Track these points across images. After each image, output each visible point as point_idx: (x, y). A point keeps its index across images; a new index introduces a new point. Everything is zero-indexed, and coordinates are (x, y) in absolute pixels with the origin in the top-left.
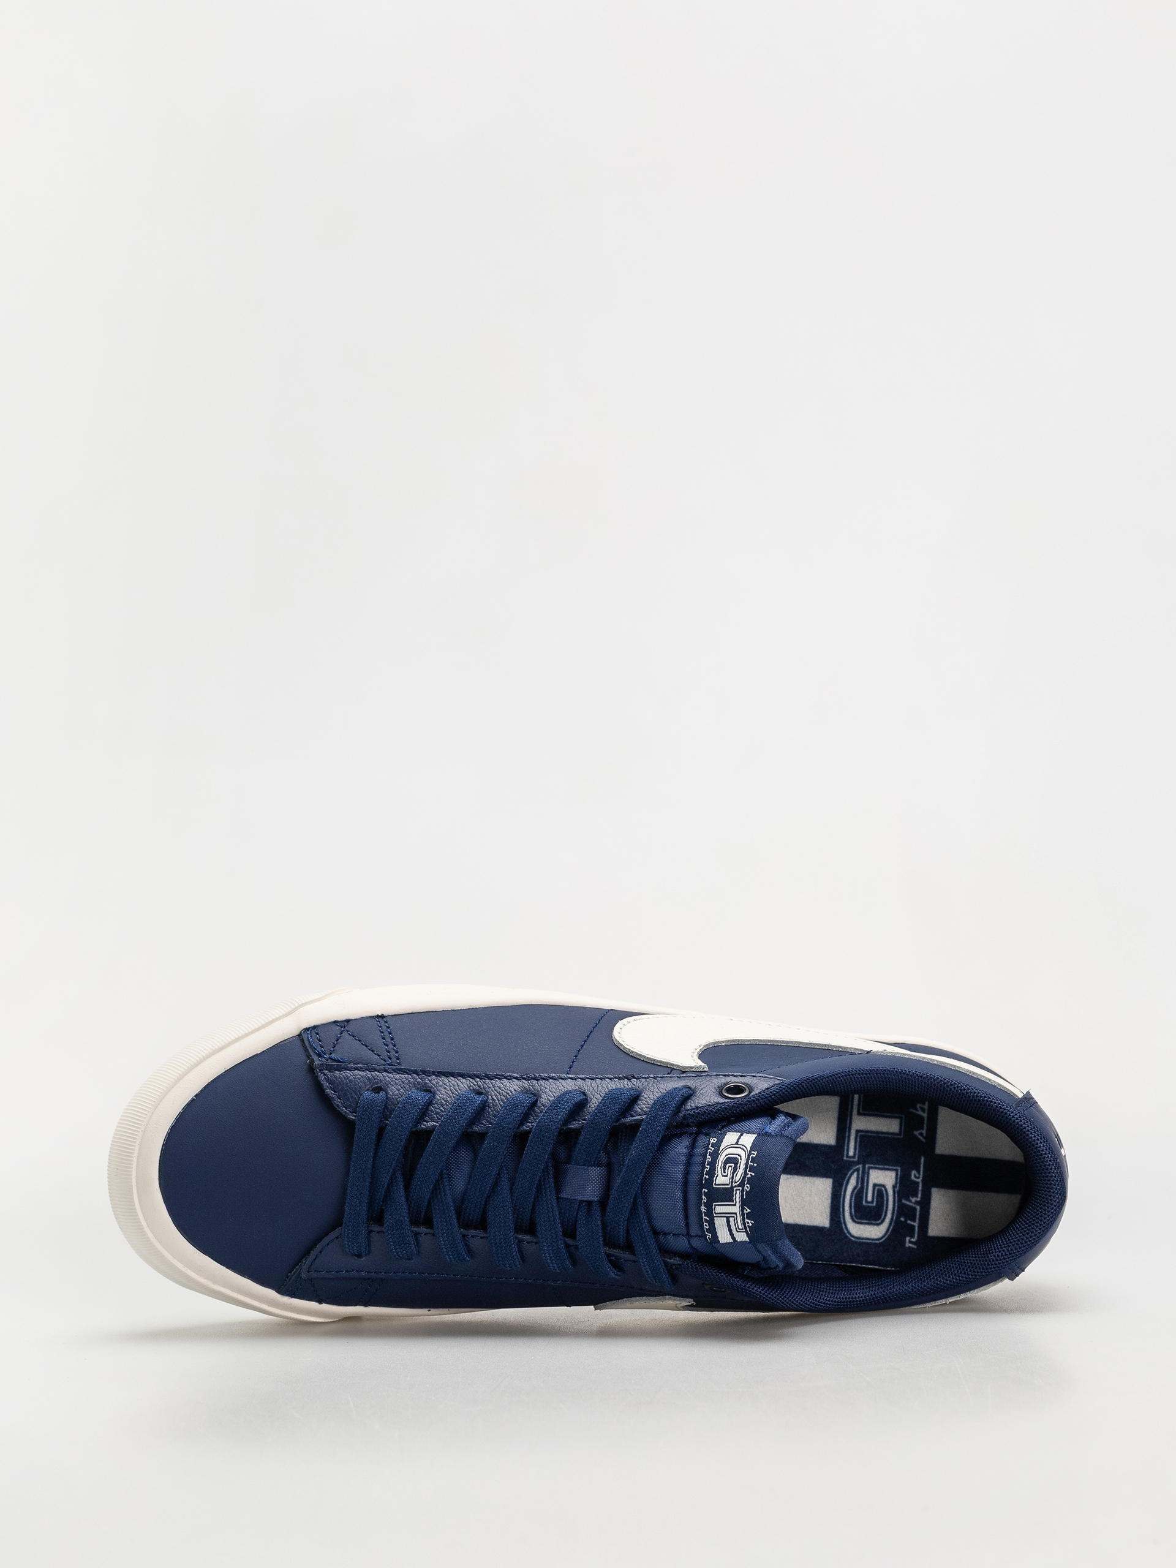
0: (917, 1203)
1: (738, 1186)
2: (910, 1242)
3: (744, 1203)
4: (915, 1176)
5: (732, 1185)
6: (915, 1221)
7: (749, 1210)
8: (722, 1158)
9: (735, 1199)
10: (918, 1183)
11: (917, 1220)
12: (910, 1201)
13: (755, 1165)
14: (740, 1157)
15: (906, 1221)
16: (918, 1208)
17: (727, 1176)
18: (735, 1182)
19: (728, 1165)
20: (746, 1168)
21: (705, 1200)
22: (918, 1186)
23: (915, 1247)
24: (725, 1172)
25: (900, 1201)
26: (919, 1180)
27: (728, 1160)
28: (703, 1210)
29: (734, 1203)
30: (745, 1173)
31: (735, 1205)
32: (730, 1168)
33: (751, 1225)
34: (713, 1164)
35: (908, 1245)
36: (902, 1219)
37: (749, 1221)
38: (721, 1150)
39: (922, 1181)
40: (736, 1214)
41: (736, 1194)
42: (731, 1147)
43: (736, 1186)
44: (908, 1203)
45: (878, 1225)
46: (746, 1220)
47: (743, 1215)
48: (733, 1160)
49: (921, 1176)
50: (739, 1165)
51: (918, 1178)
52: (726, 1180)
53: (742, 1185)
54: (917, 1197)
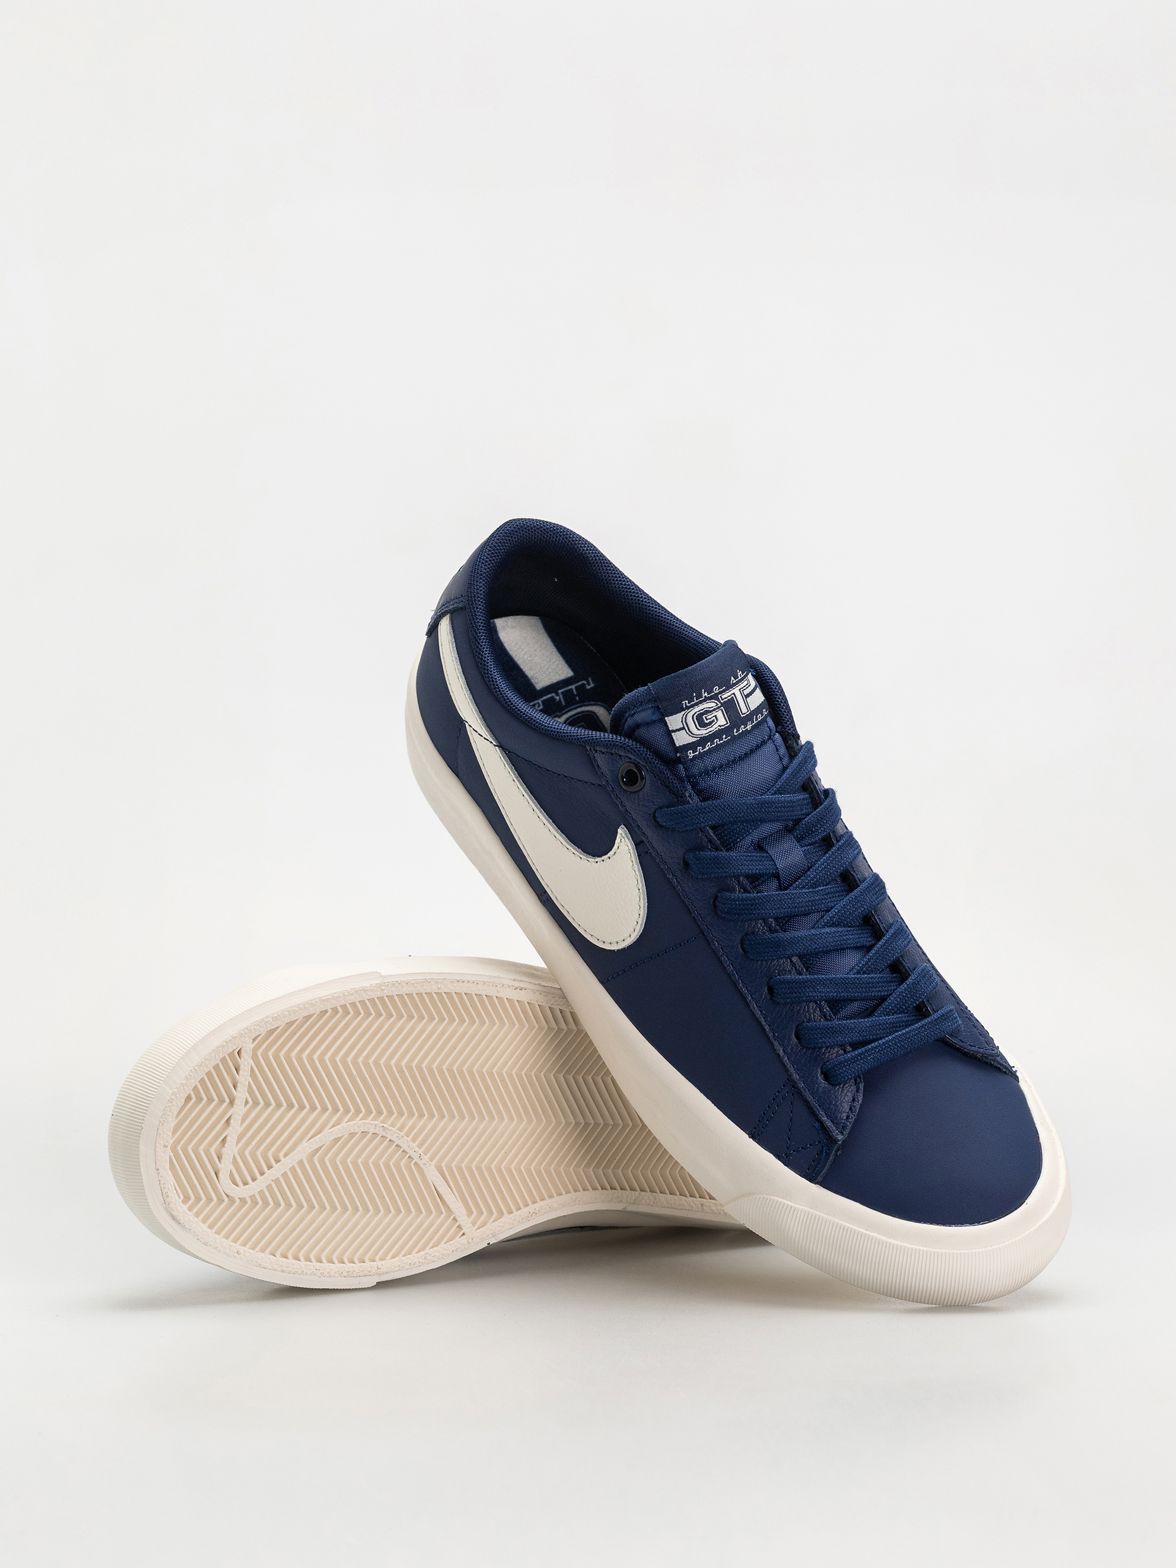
0: (557, 695)
1: (718, 700)
2: (589, 684)
3: (730, 687)
4: (539, 706)
5: (721, 707)
6: (571, 689)
7: (732, 678)
8: (703, 732)
9: (729, 696)
10: (542, 701)
11: (570, 687)
12: (560, 699)
13: (695, 694)
14: (693, 715)
15: (576, 695)
16: (560, 691)
17: (716, 716)
18: (717, 704)
19: (706, 722)
20: (701, 702)
21: (742, 729)
22: (544, 700)
23: (590, 679)
24: (714, 720)
25: (566, 707)
26: (540, 701)
27: (702, 724)
28: (750, 726)
29: (733, 695)
30: (706, 699)
31: (734, 694)
32: (708, 718)
33: (741, 672)
34: (710, 738)
35: (592, 685)
36: (577, 698)
37: (739, 674)
38: (696, 739)
39: (538, 699)
40: (740, 690)
41: (726, 698)
42: (689, 731)
43: (720, 702)
44: (562, 700)
45: (594, 713)
46: (740, 678)
47: (737, 683)
48: (701, 722)
49: (536, 702)
50: (701, 711)
51: (538, 703)
52: (719, 714)
53: (715, 697)
54: (553, 697)
